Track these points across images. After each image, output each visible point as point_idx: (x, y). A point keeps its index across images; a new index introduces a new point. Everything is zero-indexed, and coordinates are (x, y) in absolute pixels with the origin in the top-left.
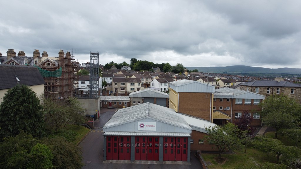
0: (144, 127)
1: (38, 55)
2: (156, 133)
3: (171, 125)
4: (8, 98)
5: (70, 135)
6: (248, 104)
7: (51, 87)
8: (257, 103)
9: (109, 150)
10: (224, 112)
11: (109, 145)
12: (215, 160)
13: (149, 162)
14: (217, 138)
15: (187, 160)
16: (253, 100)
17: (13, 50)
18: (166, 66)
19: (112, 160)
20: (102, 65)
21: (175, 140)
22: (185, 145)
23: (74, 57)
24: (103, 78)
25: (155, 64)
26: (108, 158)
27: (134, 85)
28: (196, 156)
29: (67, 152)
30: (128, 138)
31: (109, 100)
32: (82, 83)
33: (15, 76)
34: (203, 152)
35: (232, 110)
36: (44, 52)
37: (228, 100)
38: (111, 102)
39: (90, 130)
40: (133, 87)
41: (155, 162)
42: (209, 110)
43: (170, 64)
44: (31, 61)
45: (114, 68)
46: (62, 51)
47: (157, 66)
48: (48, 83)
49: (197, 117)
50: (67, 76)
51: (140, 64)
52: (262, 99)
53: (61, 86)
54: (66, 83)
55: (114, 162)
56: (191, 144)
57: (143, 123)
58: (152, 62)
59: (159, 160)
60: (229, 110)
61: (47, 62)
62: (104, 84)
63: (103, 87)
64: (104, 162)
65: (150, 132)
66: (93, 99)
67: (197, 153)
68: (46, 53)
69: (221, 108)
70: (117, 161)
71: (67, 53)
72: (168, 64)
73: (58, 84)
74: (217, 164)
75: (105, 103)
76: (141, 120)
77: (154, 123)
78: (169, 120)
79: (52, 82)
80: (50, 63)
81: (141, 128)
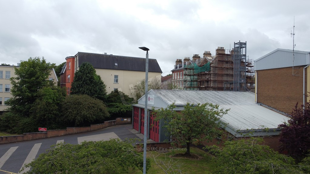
0: (150, 100)
26: (134, 128)
33: (114, 62)
64: (130, 129)
79: (207, 78)
81: (149, 102)
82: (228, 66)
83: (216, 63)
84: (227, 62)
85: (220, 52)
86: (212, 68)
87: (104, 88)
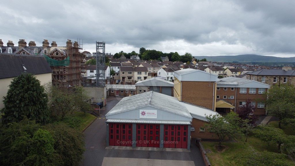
0: (146, 114)
1: (47, 45)
2: (156, 120)
3: (172, 113)
4: (14, 86)
5: (75, 122)
6: (252, 93)
7: (60, 76)
8: (262, 92)
9: (111, 137)
10: (228, 101)
11: (111, 131)
12: (215, 148)
13: (150, 149)
14: (216, 127)
15: (186, 148)
16: (257, 89)
17: (23, 40)
18: (175, 55)
19: (115, 146)
20: (112, 54)
21: (176, 127)
22: (185, 133)
23: (82, 47)
24: (112, 67)
25: (164, 53)
26: (110, 144)
27: (141, 74)
28: (196, 144)
29: (69, 138)
30: (130, 125)
31: (116, 89)
32: (91, 72)
33: (22, 65)
34: (204, 140)
35: (236, 99)
36: (53, 42)
37: (232, 89)
38: (118, 91)
39: (96, 117)
40: (139, 76)
41: (155, 149)
42: (211, 99)
43: (178, 53)
44: (41, 50)
45: (123, 57)
46: (70, 40)
47: (165, 55)
48: (57, 72)
49: (199, 106)
50: (74, 65)
51: (149, 53)
52: (267, 89)
53: (69, 75)
54: (74, 71)
55: (117, 148)
56: (191, 132)
57: (144, 111)
58: (161, 51)
59: (159, 147)
60: (233, 99)
61: (55, 51)
62: (112, 73)
63: (111, 76)
64: (107, 148)
65: (151, 120)
66: (100, 88)
67: (197, 141)
68: (54, 43)
69: (225, 97)
70: (119, 147)
71: (74, 43)
72: (176, 53)
73: (66, 73)
74: (217, 152)
75: (113, 91)
76: (142, 108)
77: (155, 112)
78: (170, 109)
79: (61, 71)
80: (58, 53)
81: (142, 116)
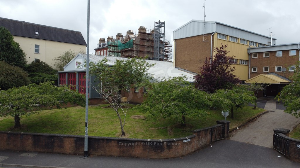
33: (35, 31)
76: (76, 58)
79: (130, 54)
82: (149, 44)
83: (139, 41)
84: (148, 41)
85: (142, 31)
86: (134, 45)
87: (24, 57)
